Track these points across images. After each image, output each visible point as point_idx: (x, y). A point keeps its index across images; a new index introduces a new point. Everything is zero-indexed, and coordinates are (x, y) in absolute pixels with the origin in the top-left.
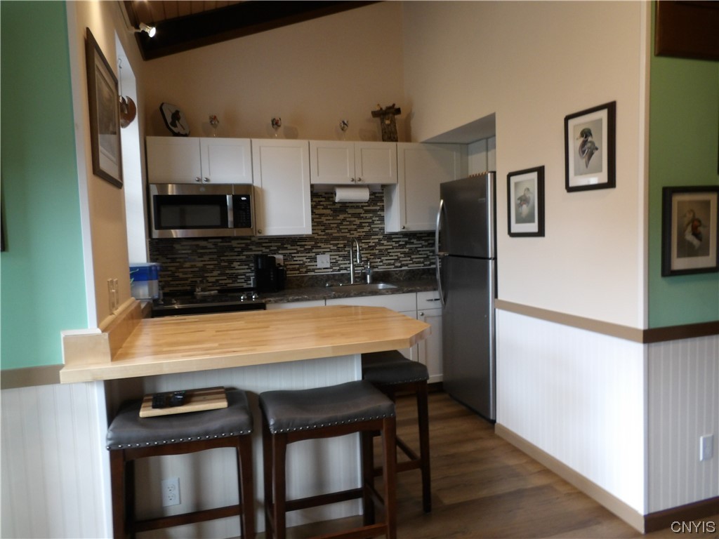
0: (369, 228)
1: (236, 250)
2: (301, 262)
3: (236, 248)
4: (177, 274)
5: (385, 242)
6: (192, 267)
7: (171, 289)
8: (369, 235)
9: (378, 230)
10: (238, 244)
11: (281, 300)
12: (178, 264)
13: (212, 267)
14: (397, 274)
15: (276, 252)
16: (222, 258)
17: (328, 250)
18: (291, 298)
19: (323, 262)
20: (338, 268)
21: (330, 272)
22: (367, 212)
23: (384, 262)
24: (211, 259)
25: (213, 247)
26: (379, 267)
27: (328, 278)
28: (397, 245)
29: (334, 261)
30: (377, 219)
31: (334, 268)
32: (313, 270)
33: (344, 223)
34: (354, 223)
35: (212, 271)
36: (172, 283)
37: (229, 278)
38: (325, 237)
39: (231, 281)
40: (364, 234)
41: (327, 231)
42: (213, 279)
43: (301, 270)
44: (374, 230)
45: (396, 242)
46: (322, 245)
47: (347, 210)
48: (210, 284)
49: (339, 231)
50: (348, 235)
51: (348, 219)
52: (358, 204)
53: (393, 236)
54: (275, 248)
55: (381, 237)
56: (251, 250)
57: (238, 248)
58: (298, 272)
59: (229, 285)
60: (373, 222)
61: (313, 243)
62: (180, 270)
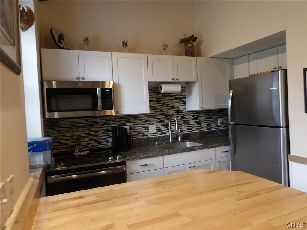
0: (178, 108)
1: (100, 124)
2: (140, 130)
3: (100, 122)
4: (61, 141)
5: (186, 116)
6: (72, 136)
7: (58, 151)
8: (177, 113)
9: (182, 109)
10: (101, 120)
12: (62, 134)
13: (85, 135)
14: (194, 135)
15: (124, 124)
16: (91, 129)
17: (155, 122)
19: (153, 129)
20: (161, 133)
21: (156, 135)
22: (176, 99)
23: (187, 128)
24: (84, 130)
25: (85, 122)
26: (184, 131)
27: (156, 139)
28: (193, 118)
29: (159, 128)
30: (182, 103)
31: (159, 133)
32: (147, 135)
33: (164, 106)
34: (170, 105)
35: (85, 138)
36: (58, 147)
37: (95, 142)
38: (153, 114)
39: (97, 144)
40: (175, 112)
41: (154, 111)
42: (85, 143)
43: (140, 135)
44: (181, 109)
45: (193, 116)
46: (152, 119)
47: (166, 98)
48: (84, 147)
49: (161, 110)
50: (166, 113)
51: (166, 103)
52: (171, 94)
53: (191, 113)
54: (124, 122)
55: (184, 113)
56: (109, 124)
57: (101, 122)
58: (138, 136)
59: (95, 147)
60: (180, 105)
61: (146, 118)
62: (64, 138)
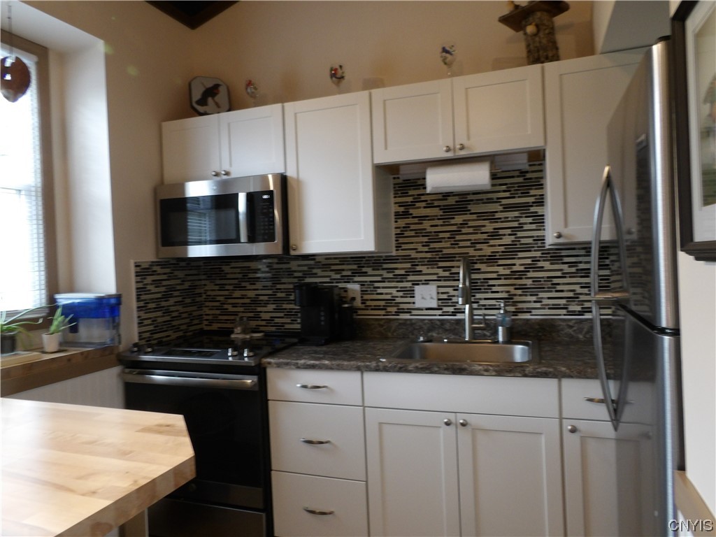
0: (513, 238)
1: (296, 274)
2: (389, 297)
3: (295, 271)
4: (226, 306)
5: (547, 265)
6: (243, 297)
7: (220, 325)
8: (511, 251)
9: (530, 240)
10: (299, 266)
11: (287, 364)
12: (226, 293)
13: (265, 298)
14: (571, 327)
15: (348, 280)
16: (278, 286)
17: (435, 277)
18: (302, 362)
19: (426, 297)
20: (451, 309)
21: (437, 316)
22: (508, 208)
23: (546, 302)
24: (265, 288)
25: (267, 269)
26: (534, 312)
27: (433, 325)
28: (573, 270)
29: (445, 296)
30: (530, 220)
31: (445, 309)
32: (409, 311)
33: (464, 231)
34: (484, 230)
35: (266, 304)
36: (221, 317)
37: (287, 316)
38: (429, 255)
39: (288, 320)
40: (502, 249)
41: (432, 245)
42: (266, 316)
43: (389, 309)
44: (523, 241)
45: (571, 264)
46: (424, 269)
47: (469, 207)
48: (264, 323)
49: (455, 244)
50: (471, 252)
51: (471, 224)
52: (490, 196)
53: (564, 253)
54: (349, 273)
55: (538, 254)
57: (300, 271)
58: (383, 312)
59: (287, 326)
60: (520, 228)
61: (408, 265)
62: (230, 301)
